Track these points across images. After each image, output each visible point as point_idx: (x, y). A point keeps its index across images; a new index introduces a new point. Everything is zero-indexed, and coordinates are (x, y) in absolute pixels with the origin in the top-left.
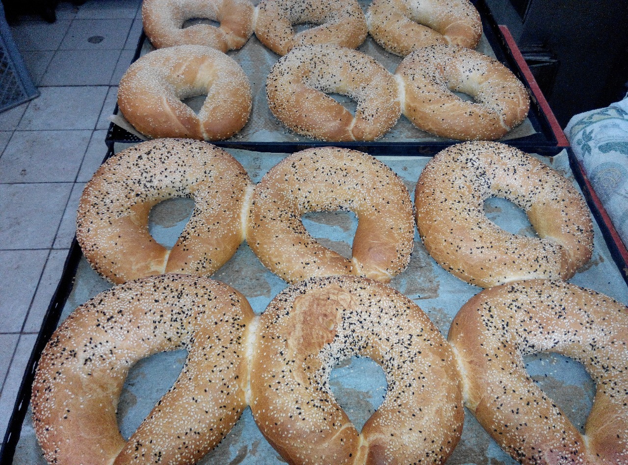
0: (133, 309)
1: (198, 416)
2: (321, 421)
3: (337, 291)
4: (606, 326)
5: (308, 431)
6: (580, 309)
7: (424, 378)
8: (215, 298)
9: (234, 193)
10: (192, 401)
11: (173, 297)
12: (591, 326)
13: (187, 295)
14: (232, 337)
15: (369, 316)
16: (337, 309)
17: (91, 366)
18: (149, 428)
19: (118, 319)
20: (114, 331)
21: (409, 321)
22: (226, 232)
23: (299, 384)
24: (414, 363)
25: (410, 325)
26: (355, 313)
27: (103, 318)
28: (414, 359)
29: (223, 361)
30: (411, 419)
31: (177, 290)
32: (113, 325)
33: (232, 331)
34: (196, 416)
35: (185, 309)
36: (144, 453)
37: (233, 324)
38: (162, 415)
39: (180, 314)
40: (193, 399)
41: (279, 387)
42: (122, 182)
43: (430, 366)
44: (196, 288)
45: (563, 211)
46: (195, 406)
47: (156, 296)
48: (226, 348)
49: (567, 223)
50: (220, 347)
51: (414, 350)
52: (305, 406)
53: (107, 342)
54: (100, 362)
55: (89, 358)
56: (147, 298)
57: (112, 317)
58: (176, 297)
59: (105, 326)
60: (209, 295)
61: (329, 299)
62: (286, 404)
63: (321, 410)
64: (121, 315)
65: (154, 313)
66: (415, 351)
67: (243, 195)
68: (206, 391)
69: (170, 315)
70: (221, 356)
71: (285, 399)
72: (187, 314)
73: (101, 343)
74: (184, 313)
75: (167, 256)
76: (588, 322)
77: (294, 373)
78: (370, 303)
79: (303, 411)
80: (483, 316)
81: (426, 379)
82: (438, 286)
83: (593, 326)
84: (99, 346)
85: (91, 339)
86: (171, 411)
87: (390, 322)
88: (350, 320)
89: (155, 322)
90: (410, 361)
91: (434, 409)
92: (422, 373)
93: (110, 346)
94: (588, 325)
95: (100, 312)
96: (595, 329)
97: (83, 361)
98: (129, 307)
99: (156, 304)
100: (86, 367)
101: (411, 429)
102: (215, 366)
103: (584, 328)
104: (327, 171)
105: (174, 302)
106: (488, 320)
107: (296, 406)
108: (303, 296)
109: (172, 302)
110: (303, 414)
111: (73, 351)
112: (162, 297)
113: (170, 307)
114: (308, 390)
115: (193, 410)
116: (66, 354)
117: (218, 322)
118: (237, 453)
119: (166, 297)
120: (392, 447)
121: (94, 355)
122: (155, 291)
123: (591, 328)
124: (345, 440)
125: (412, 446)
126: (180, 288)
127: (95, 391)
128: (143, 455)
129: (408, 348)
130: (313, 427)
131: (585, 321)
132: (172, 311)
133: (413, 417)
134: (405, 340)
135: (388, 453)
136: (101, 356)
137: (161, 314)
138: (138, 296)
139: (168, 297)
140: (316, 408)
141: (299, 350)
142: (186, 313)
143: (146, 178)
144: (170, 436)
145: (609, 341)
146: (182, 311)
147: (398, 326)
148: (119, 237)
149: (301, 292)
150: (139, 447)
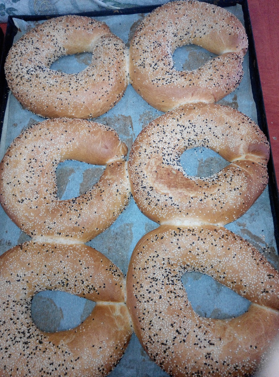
0: (168, 315)
1: (244, 253)
2: (240, 177)
3: (149, 167)
4: (167, 23)
5: (247, 184)
6: (156, 34)
7: (207, 120)
8: (156, 252)
9: (47, 251)
10: (235, 258)
11: (156, 284)
12: (166, 32)
13: (154, 274)
14: (191, 234)
15: (165, 149)
16: (163, 167)
17: (213, 340)
18: (253, 286)
19: (178, 326)
20: (186, 327)
21: (168, 126)
22: (87, 255)
23: (219, 190)
24: (196, 125)
25: (170, 125)
26: (164, 157)
27: (178, 338)
28: (194, 125)
29: (208, 239)
30: (233, 129)
31: (151, 282)
32: (183, 329)
33: (186, 235)
34: (244, 254)
35: (165, 275)
36: (269, 286)
37: (179, 235)
38: (245, 278)
39: (169, 278)
40: (234, 257)
41: (222, 202)
42: (28, 359)
43: (199, 116)
44: (148, 268)
45: (76, 28)
46: (238, 256)
47: (156, 298)
48: (199, 237)
49: (86, 28)
50: (199, 242)
51: (187, 124)
52: (233, 186)
53: (194, 331)
54: (209, 334)
55: (209, 342)
56: (158, 306)
57: (177, 331)
58: (156, 282)
59: (184, 335)
60: (154, 257)
61: (156, 172)
62: (233, 197)
63: (233, 177)
64: (175, 324)
65: (170, 298)
66: (189, 124)
67: (48, 244)
68: (229, 249)
69: (170, 285)
70: (205, 241)
71: (229, 198)
72: (169, 272)
73: (197, 336)
74: (168, 275)
75: (105, 304)
76: (163, 33)
77: (213, 193)
78: (156, 147)
79: (236, 187)
80: (163, 84)
81: (207, 119)
82: (122, 116)
83: (166, 31)
84: (198, 337)
85: (195, 344)
86: (242, 272)
87: (169, 137)
88: (169, 160)
89: (176, 297)
90: (195, 127)
91: (226, 116)
92: (204, 121)
93: (196, 329)
94: (165, 33)
95: (174, 342)
96: (167, 30)
97: (212, 346)
98: (167, 319)
99: (163, 297)
100: (216, 343)
101: (238, 129)
102: (212, 244)
103: (166, 36)
104: (30, 174)
105: (160, 284)
106: (166, 81)
107: (234, 191)
108: (154, 188)
109: (161, 285)
110: (238, 187)
111: (206, 356)
112: (157, 293)
113: (165, 286)
114: (221, 185)
115: (241, 257)
116: (209, 361)
117: (178, 246)
118: (245, 235)
119: (157, 290)
120: (249, 140)
121: (205, 340)
122: (152, 300)
123: (167, 32)
124: (247, 165)
125: (247, 130)
126: (149, 280)
127: (230, 333)
128: (271, 287)
129: (186, 128)
130: (245, 181)
131: (163, 34)
132: (167, 284)
133: (231, 127)
134: (180, 129)
135: (253, 142)
136: (205, 334)
137: (170, 292)
138: (157, 313)
139: (157, 289)
140: (233, 180)
141: (195, 191)
142: (167, 273)
143: (21, 338)
144: (258, 270)
145: (175, 25)
146: (167, 276)
147: (172, 132)
148: (93, 346)
149: (151, 190)
150: (266, 290)
